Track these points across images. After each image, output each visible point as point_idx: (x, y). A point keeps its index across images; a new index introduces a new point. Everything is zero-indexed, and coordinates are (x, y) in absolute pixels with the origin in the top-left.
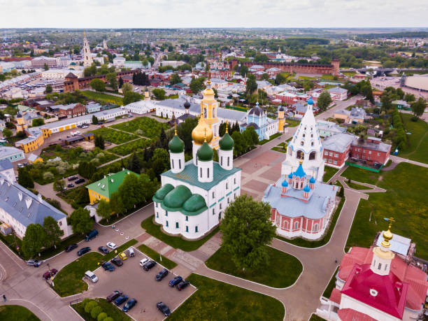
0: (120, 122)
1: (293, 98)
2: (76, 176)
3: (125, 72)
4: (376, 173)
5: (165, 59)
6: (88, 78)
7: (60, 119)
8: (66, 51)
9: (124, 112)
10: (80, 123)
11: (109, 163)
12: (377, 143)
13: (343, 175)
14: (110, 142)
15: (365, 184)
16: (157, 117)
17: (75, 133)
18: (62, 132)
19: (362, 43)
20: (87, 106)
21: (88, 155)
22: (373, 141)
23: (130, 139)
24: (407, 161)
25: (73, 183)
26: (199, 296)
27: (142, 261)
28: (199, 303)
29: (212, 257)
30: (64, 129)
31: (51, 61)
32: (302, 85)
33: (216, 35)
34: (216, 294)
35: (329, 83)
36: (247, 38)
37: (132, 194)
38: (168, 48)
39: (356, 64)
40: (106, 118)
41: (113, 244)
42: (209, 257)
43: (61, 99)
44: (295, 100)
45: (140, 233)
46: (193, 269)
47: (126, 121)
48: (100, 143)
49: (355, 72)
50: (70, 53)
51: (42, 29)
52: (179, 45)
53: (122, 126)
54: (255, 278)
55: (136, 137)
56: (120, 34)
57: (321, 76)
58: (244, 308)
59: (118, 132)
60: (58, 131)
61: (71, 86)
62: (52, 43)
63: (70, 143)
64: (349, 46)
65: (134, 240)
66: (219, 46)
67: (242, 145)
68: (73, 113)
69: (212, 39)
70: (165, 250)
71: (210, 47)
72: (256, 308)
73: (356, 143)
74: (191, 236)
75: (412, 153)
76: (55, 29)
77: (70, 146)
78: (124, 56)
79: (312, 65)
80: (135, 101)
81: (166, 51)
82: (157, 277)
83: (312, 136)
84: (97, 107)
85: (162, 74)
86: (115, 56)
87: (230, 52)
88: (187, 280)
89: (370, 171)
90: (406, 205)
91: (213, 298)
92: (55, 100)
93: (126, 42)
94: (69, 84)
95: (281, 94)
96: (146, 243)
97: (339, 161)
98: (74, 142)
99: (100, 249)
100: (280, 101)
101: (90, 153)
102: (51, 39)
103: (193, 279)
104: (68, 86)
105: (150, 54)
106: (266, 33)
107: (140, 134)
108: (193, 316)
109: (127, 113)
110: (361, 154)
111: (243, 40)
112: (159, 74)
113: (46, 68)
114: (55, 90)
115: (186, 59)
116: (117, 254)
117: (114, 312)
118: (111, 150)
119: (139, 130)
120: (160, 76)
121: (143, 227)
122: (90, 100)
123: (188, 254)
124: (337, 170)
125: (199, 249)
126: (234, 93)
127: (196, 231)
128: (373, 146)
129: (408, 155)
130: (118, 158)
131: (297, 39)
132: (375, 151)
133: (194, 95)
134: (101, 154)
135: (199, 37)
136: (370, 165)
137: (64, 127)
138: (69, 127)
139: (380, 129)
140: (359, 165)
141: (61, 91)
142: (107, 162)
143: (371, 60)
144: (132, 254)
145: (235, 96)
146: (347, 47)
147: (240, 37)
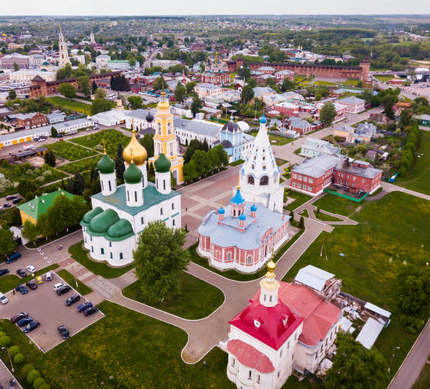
0: (82, 135)
1: (293, 110)
2: (15, 196)
3: (104, 74)
4: (356, 202)
5: (158, 57)
6: (59, 81)
7: (17, 130)
8: (45, 47)
9: (90, 124)
10: (36, 136)
11: (55, 182)
12: (364, 167)
13: (315, 204)
14: (64, 158)
15: (336, 216)
16: (127, 129)
17: (28, 147)
18: (15, 145)
19: (419, 36)
20: (49, 116)
21: (34, 173)
22: (359, 165)
23: (87, 155)
24: (402, 190)
25: (10, 203)
26: (104, 322)
27: (56, 286)
28: (102, 329)
29: (132, 285)
30: (18, 142)
31: (23, 59)
32: (314, 92)
33: (234, 25)
34: (123, 321)
35: (350, 91)
36: (272, 28)
37: (61, 216)
38: (167, 43)
39: (398, 65)
40: (67, 130)
41: (32, 268)
42: (128, 285)
43: (23, 107)
44: (296, 112)
45: (65, 257)
46: (108, 296)
47: (89, 134)
48: (50, 160)
49: (393, 76)
50: (49, 49)
51: (25, 17)
52: (183, 38)
53: (83, 141)
54: (169, 308)
55: (94, 153)
56: (115, 23)
57: (344, 81)
58: (147, 337)
59: (76, 147)
60: (11, 144)
61: (37, 91)
62: (33, 35)
63: (20, 159)
64: (401, 40)
65: (56, 264)
66: (232, 40)
67: (205, 166)
68: (32, 124)
69: (227, 31)
70: (85, 276)
71: (220, 41)
72: (158, 337)
73: (340, 167)
74: (115, 263)
75: (412, 181)
76: (40, 17)
77: (19, 162)
78: (109, 54)
79: (339, 66)
80: (105, 111)
81: (165, 46)
82: (67, 301)
83: (264, 158)
84: (61, 117)
85: (147, 77)
86: (99, 53)
87: (241, 49)
88: (97, 307)
89: (350, 201)
90: (375, 241)
91: (119, 325)
92: (15, 108)
93: (121, 35)
94: (35, 89)
95: (280, 105)
96: (68, 268)
97: (315, 187)
98: (25, 157)
99: (19, 272)
100: (278, 113)
101: (37, 170)
102: (33, 30)
103: (104, 306)
104: (34, 91)
105: (143, 50)
106: (299, 21)
107: (99, 150)
108: (91, 341)
109: (93, 124)
110: (345, 180)
111: (266, 31)
112: (143, 77)
113: (16, 68)
114: (20, 95)
115: (183, 57)
116: (34, 277)
117: (15, 332)
118: (61, 168)
119: (99, 145)
120: (144, 79)
121: (69, 252)
122: (56, 109)
123: (107, 282)
124: (310, 197)
125: (121, 277)
126: (226, 102)
127: (121, 257)
128: (359, 171)
129: (404, 183)
130: (67, 176)
131: (335, 31)
132: (360, 178)
133: (176, 104)
134: (49, 172)
135: (213, 27)
136: (353, 193)
137: (18, 140)
138: (23, 139)
139: (386, 150)
140: (340, 193)
141: (27, 97)
142: (53, 181)
143: (422, 59)
144: (49, 278)
145: (226, 105)
146: (397, 42)
147: (264, 28)
